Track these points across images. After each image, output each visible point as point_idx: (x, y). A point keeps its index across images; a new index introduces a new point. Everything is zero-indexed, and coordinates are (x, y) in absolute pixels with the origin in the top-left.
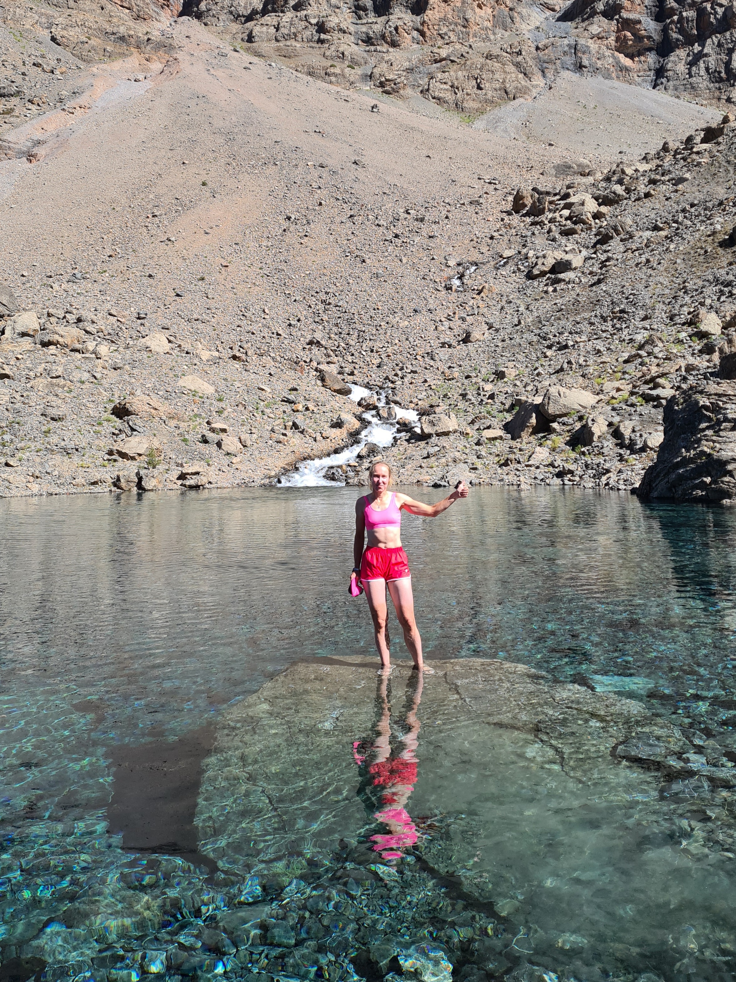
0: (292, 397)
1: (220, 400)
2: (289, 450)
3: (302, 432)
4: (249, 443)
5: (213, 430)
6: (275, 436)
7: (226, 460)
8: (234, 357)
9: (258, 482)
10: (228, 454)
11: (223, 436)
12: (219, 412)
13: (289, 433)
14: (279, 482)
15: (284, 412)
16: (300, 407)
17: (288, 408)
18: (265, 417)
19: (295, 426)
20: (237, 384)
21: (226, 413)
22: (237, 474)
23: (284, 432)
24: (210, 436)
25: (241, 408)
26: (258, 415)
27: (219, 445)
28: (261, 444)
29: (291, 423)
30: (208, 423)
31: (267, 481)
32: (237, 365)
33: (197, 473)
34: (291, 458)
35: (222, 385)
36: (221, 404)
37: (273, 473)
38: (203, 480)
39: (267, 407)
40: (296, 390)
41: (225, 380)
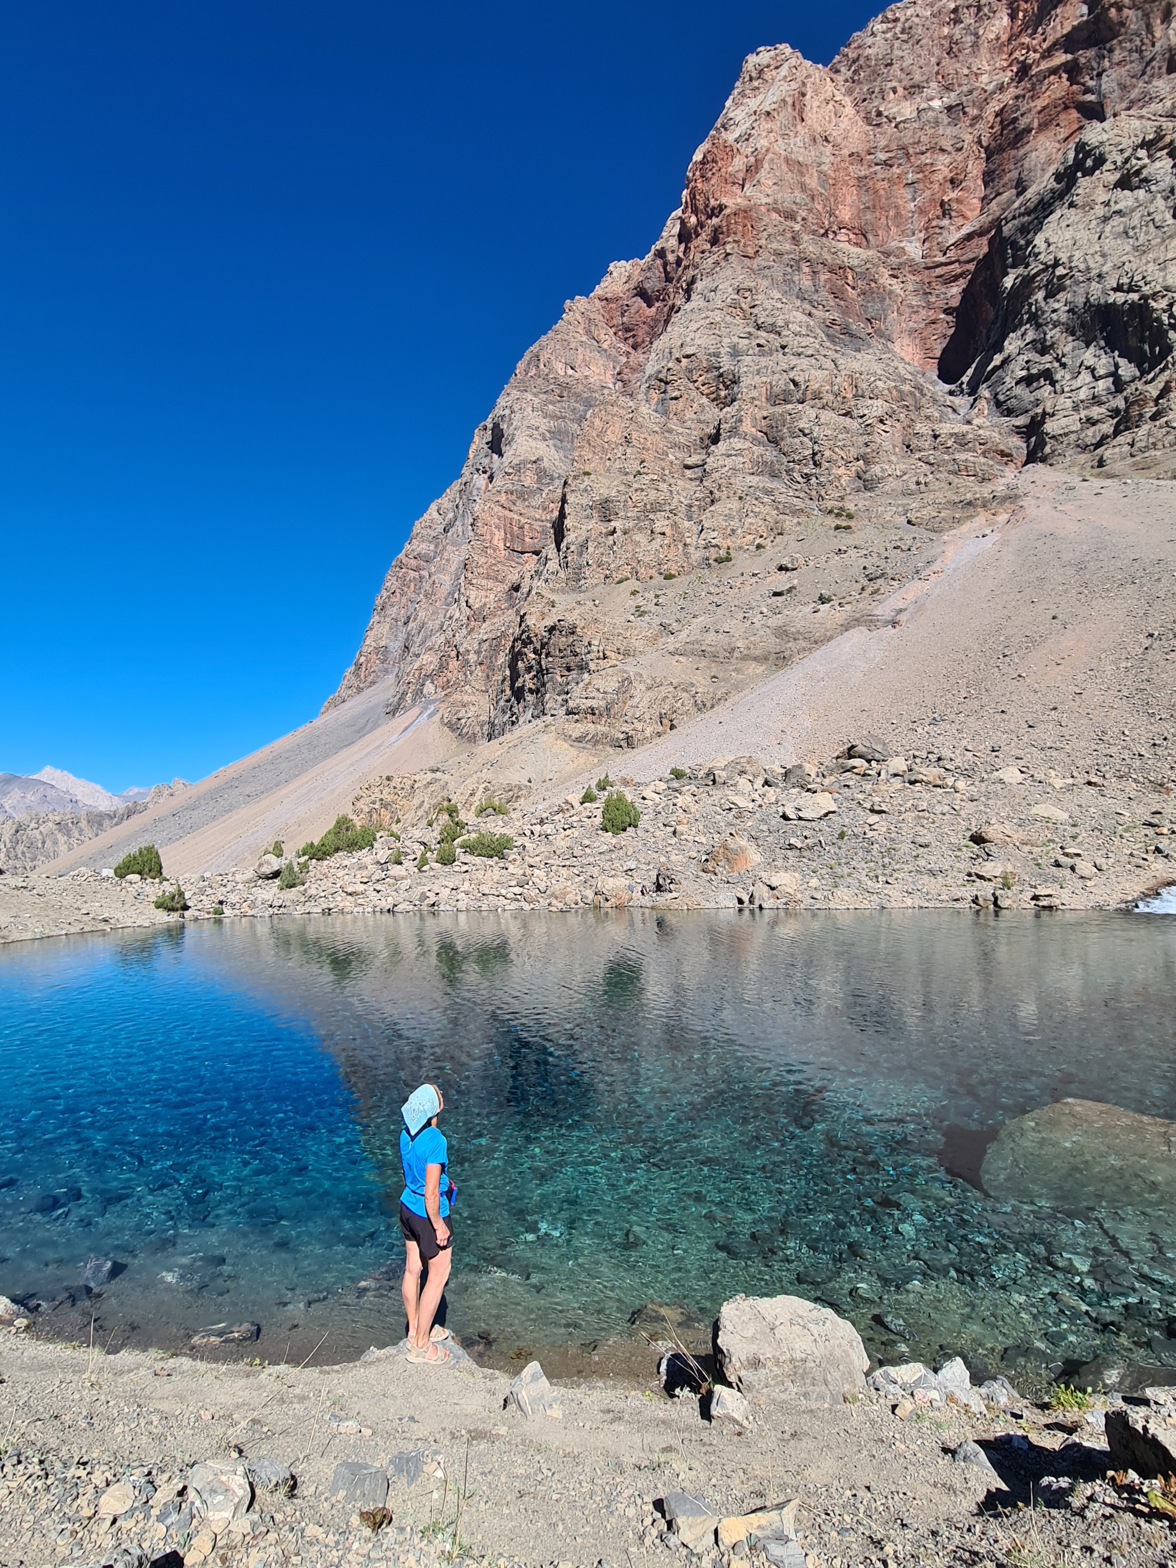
0: (1155, 821)
1: (1074, 826)
2: (1150, 874)
3: (1166, 857)
4: (1104, 867)
5: (1067, 855)
6: (1134, 861)
7: (1080, 883)
8: (1089, 783)
9: (1113, 905)
10: (1082, 877)
11: (1077, 860)
12: (1074, 838)
13: (1150, 857)
15: (1146, 835)
16: (1165, 831)
17: (1150, 831)
18: (1124, 841)
19: (1158, 850)
20: (1092, 810)
21: (1080, 839)
22: (1092, 897)
23: (1145, 856)
24: (1063, 860)
25: (1097, 833)
26: (1117, 840)
27: (1073, 868)
28: (1118, 868)
29: (1153, 848)
30: (1062, 848)
31: (1123, 906)
32: (1092, 790)
33: (1050, 896)
34: (1151, 883)
35: (1076, 811)
36: (1076, 830)
37: (1130, 898)
38: (1056, 902)
39: (1126, 831)
40: (1160, 813)
41: (1080, 806)
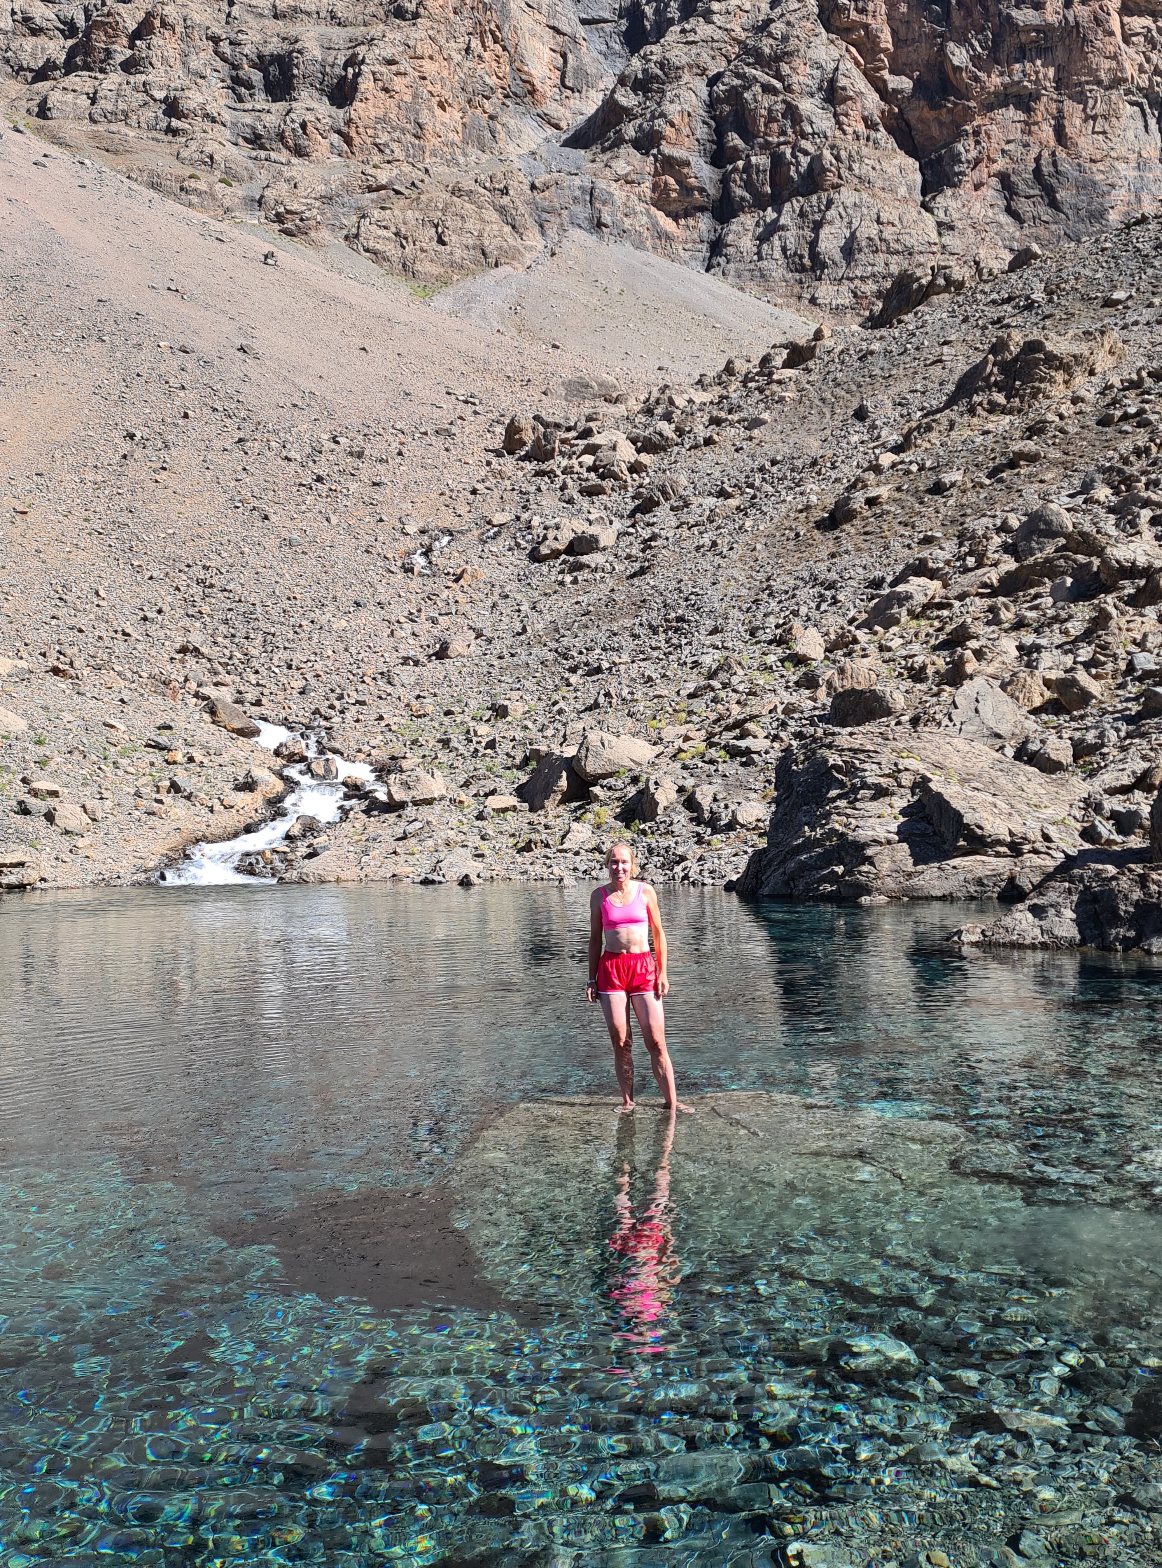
0: (163, 740)
1: (39, 743)
2: (169, 826)
3: (188, 798)
4: (99, 815)
5: (35, 793)
6: (144, 804)
7: (65, 843)
8: (56, 671)
9: (128, 878)
10: (67, 832)
11: (52, 802)
12: (42, 763)
13: (168, 799)
14: (163, 877)
15: (152, 764)
16: (179, 757)
17: (157, 757)
18: (121, 773)
19: (175, 787)
20: (67, 716)
21: (52, 766)
22: (88, 865)
23: (158, 797)
24: (32, 802)
25: (77, 756)
26: (108, 769)
27: (50, 817)
28: (121, 817)
29: (168, 783)
30: (24, 781)
31: (142, 877)
32: (63, 684)
33: (21, 864)
34: (176, 840)
35: (41, 718)
36: (42, 750)
37: (151, 864)
38: (30, 875)
39: (122, 755)
40: (169, 728)
41: (45, 708)
